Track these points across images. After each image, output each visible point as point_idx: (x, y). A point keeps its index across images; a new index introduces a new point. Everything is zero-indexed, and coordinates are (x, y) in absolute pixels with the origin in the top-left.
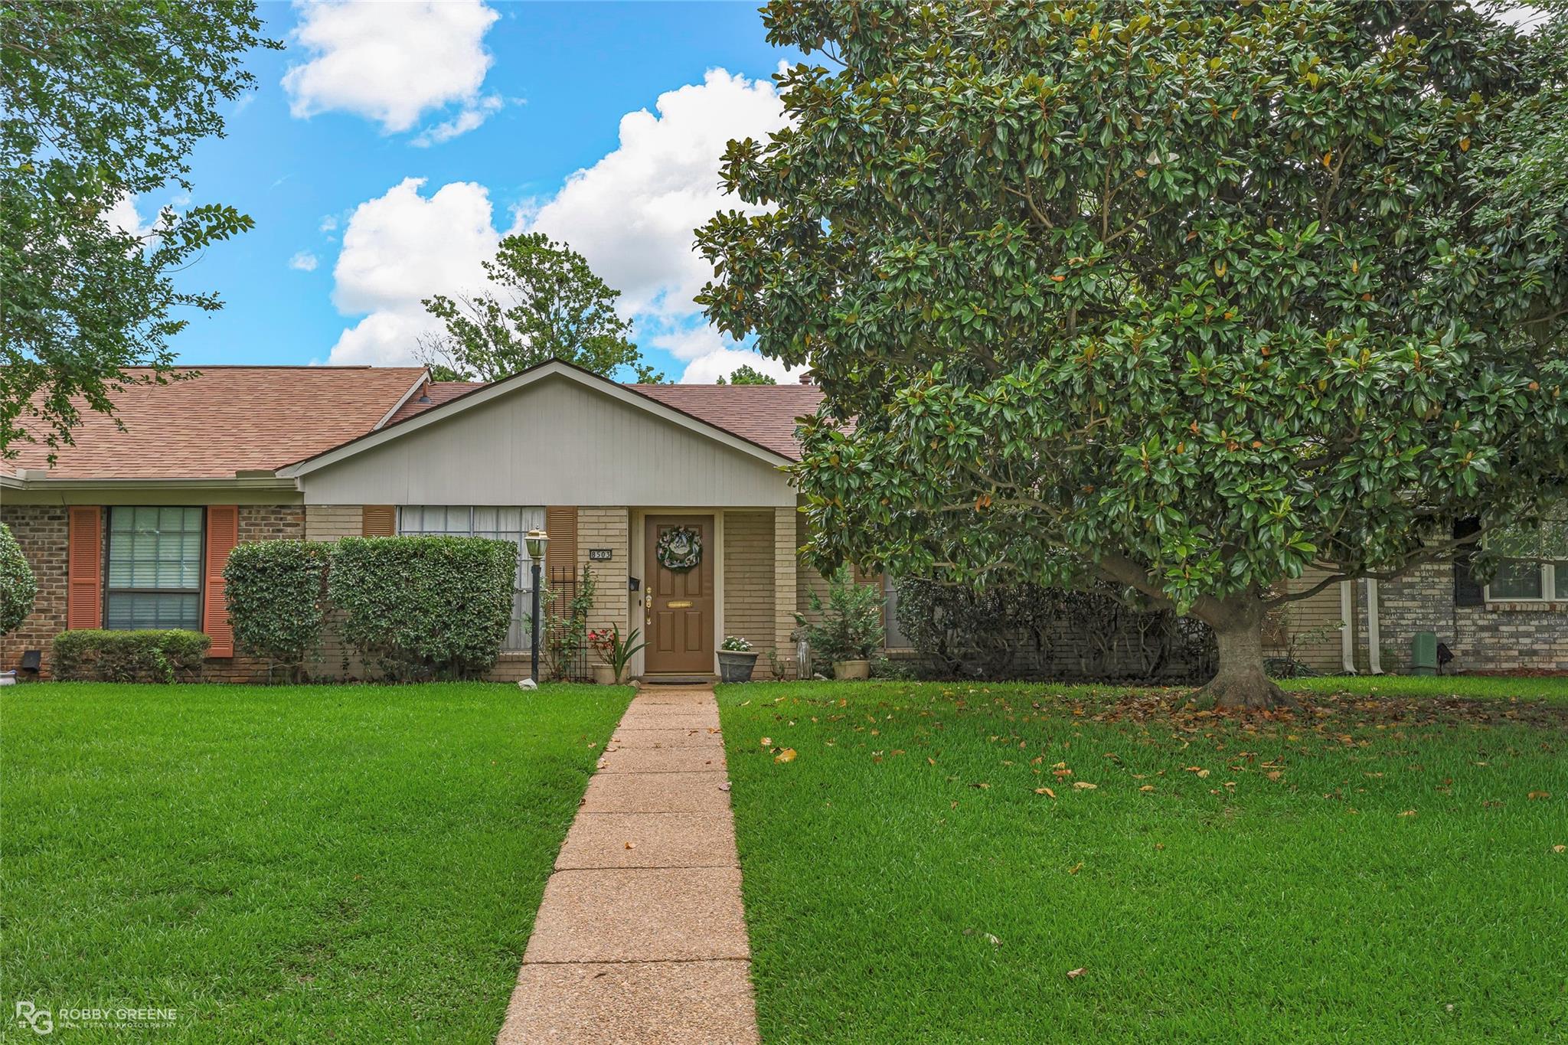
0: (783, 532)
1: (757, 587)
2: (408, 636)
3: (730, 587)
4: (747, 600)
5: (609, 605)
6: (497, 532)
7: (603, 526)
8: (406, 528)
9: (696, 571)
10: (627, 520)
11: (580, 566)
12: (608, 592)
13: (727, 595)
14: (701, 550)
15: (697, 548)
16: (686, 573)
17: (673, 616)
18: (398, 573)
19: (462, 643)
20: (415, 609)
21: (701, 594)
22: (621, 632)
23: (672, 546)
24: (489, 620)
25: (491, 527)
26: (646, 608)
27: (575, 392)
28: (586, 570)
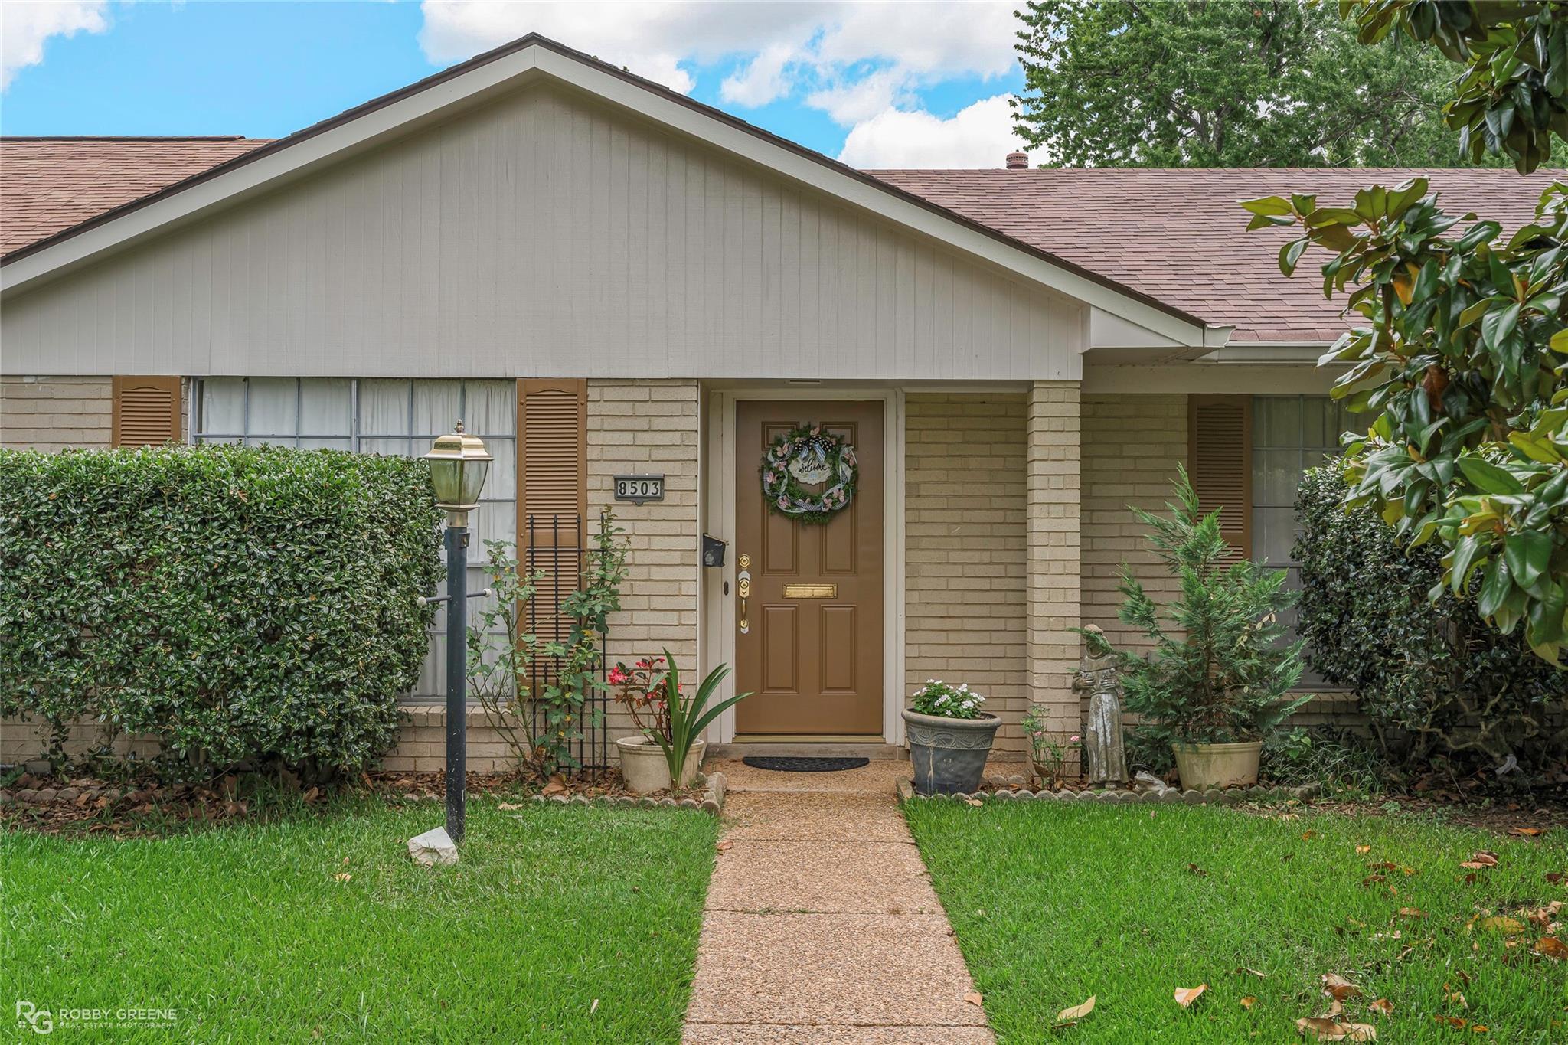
0: (1049, 439)
1: (976, 557)
2: (138, 704)
3: (919, 557)
4: (954, 584)
5: (657, 603)
6: (410, 438)
7: (643, 424)
8: (213, 426)
9: (844, 520)
10: (696, 409)
11: (593, 513)
12: (657, 573)
13: (912, 572)
14: (855, 475)
15: (849, 473)
16: (823, 525)
17: (796, 616)
18: (109, 545)
19: (275, 724)
20: (155, 635)
21: (853, 569)
22: (683, 678)
23: (795, 467)
24: (343, 663)
25: (399, 428)
26: (739, 599)
27: (581, 123)
28: (604, 522)
